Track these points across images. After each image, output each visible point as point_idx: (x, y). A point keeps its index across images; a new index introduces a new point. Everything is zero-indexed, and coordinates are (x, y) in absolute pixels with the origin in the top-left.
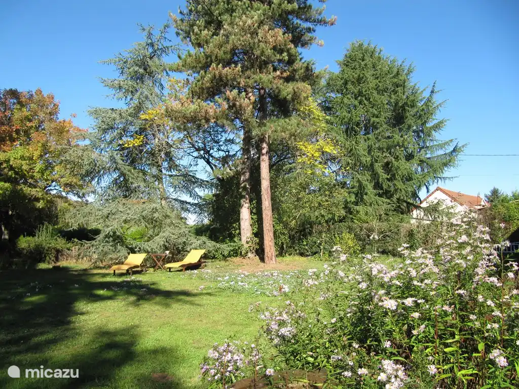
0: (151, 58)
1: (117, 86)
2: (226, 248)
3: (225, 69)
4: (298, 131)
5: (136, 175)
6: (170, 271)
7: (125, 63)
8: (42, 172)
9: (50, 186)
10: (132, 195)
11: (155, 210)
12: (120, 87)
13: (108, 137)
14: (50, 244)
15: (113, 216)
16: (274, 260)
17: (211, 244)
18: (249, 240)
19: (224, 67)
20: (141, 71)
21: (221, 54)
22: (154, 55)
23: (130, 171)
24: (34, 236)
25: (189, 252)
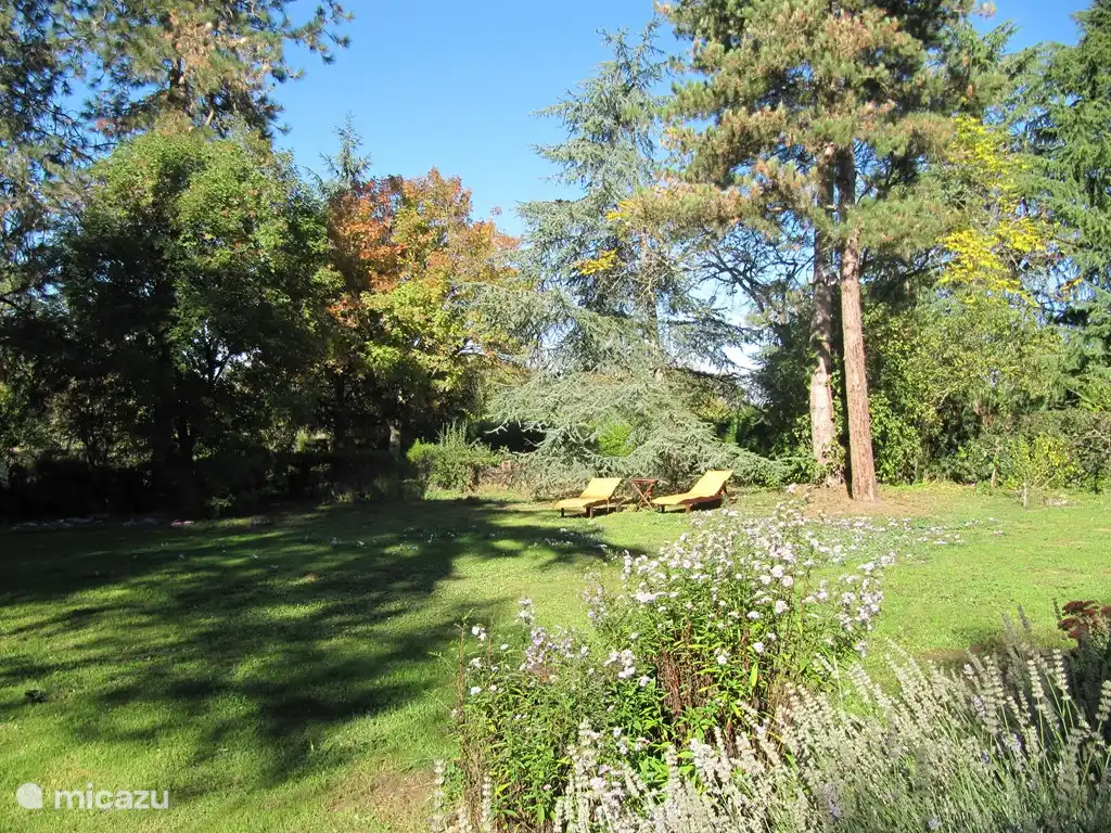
0: (626, 92)
1: (566, 158)
2: (777, 467)
3: (754, 115)
4: (918, 226)
5: (606, 326)
6: (663, 512)
7: (577, 109)
8: (447, 324)
9: (463, 348)
10: (598, 366)
11: (638, 395)
12: (570, 158)
13: (554, 255)
14: (464, 455)
15: (565, 407)
16: (871, 491)
17: (747, 459)
18: (829, 449)
19: (751, 111)
20: (609, 122)
21: (743, 86)
22: (633, 85)
23: (594, 320)
24: (436, 442)
25: (703, 475)
